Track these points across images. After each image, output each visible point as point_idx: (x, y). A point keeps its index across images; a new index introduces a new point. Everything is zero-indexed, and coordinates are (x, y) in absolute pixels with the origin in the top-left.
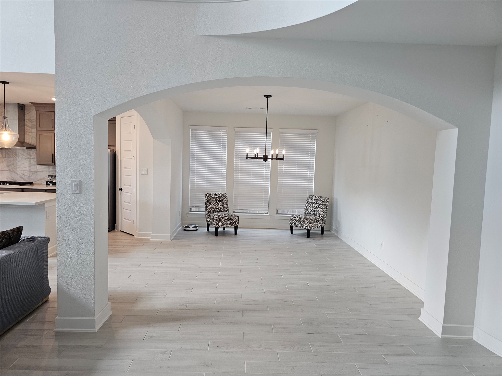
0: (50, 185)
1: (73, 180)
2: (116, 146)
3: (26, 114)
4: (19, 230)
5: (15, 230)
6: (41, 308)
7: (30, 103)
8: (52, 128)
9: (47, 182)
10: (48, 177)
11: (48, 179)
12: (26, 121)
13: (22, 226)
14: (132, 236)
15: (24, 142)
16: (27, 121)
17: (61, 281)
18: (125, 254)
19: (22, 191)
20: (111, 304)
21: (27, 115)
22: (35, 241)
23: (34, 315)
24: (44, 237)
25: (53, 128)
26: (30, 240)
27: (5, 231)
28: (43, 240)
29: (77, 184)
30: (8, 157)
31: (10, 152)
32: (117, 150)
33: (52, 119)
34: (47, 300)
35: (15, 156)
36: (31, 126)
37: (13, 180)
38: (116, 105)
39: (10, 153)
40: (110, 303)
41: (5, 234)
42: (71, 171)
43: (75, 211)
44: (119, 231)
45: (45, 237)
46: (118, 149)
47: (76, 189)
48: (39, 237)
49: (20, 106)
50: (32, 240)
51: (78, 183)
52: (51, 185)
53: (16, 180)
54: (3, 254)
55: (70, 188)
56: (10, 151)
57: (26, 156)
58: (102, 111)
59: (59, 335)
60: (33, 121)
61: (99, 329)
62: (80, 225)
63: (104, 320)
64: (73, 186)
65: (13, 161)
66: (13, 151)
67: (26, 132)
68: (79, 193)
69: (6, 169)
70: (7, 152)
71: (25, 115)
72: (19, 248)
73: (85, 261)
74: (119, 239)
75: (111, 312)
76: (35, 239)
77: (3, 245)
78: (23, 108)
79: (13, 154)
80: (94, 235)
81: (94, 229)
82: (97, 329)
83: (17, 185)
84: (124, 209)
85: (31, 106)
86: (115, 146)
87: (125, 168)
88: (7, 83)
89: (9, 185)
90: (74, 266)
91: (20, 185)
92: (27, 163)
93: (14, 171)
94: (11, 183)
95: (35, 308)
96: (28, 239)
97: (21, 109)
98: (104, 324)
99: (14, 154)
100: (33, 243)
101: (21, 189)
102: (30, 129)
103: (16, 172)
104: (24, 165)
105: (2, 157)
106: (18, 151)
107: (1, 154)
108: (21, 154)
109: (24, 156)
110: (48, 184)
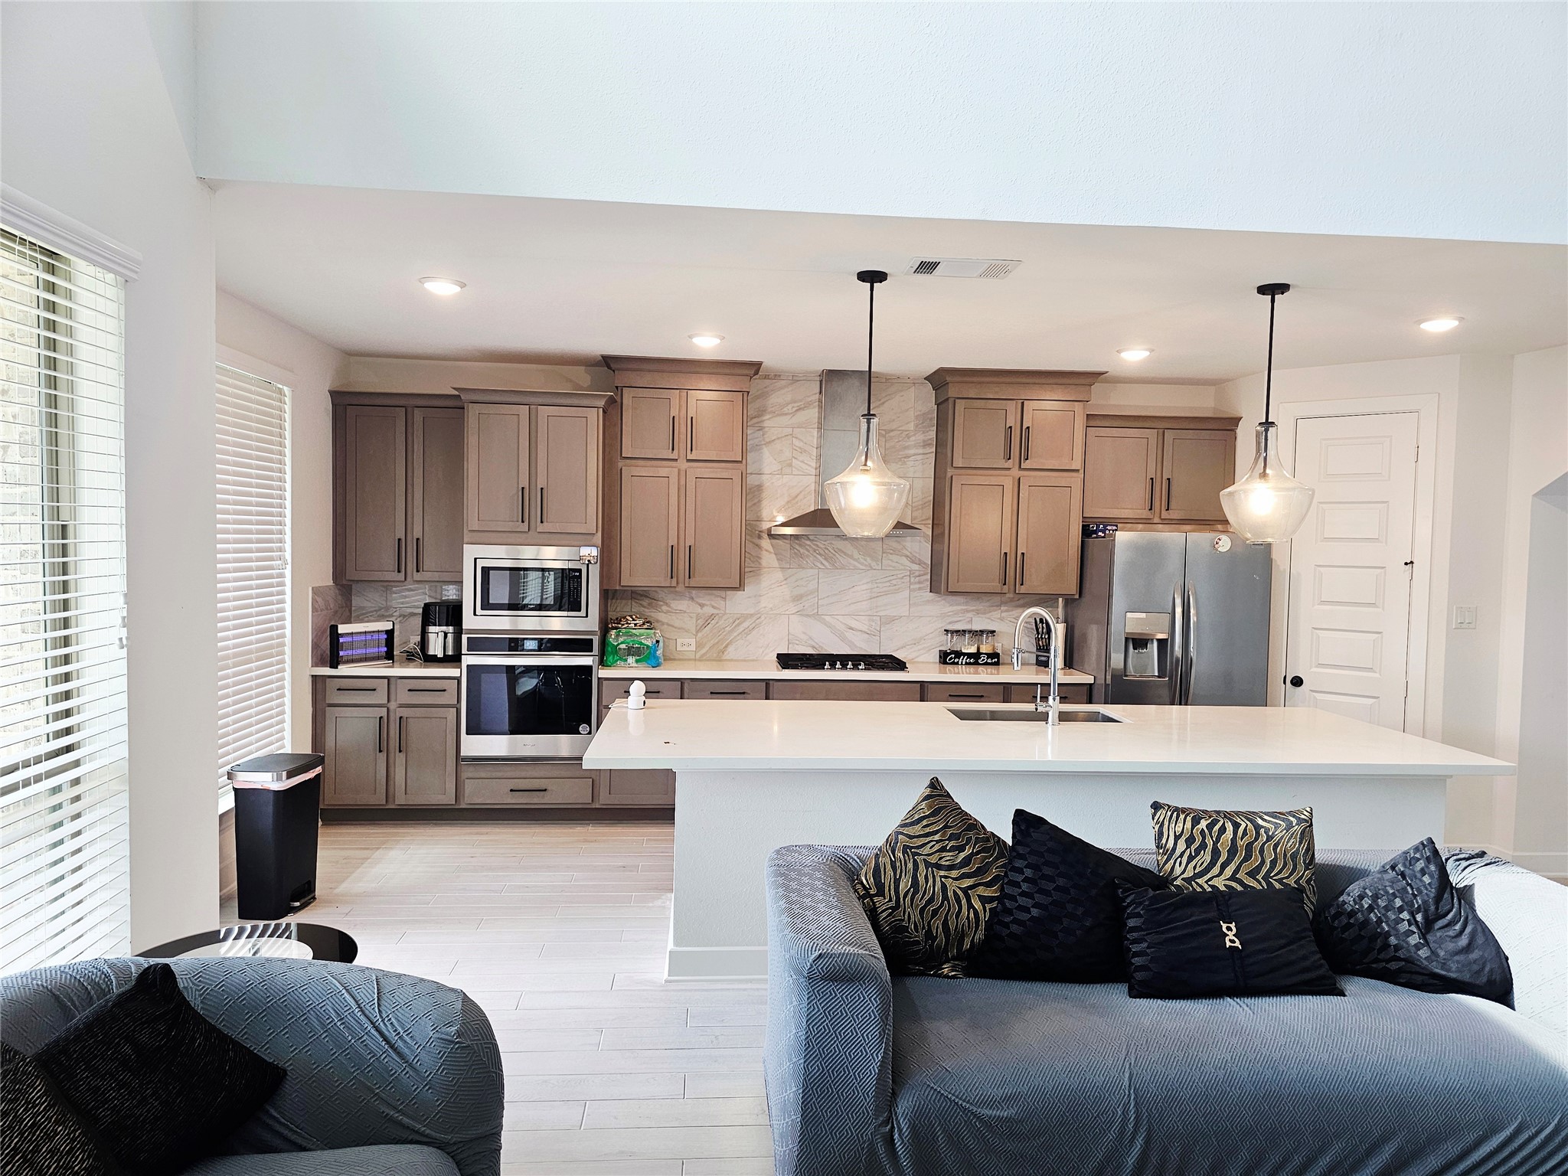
0: (957, 663)
9: (944, 655)
11: (950, 644)
30: (801, 567)
31: (808, 548)
35: (824, 561)
37: (813, 647)
39: (807, 553)
52: (962, 664)
53: (822, 648)
56: (808, 542)
57: (862, 560)
60: (892, 434)
65: (814, 579)
66: (817, 546)
69: (792, 608)
70: (797, 547)
79: (818, 556)
92: (865, 587)
93: (817, 616)
99: (820, 554)
103: (824, 619)
104: (854, 592)
105: (778, 566)
106: (833, 542)
107: (776, 554)
108: (845, 554)
109: (855, 560)
110: (949, 660)
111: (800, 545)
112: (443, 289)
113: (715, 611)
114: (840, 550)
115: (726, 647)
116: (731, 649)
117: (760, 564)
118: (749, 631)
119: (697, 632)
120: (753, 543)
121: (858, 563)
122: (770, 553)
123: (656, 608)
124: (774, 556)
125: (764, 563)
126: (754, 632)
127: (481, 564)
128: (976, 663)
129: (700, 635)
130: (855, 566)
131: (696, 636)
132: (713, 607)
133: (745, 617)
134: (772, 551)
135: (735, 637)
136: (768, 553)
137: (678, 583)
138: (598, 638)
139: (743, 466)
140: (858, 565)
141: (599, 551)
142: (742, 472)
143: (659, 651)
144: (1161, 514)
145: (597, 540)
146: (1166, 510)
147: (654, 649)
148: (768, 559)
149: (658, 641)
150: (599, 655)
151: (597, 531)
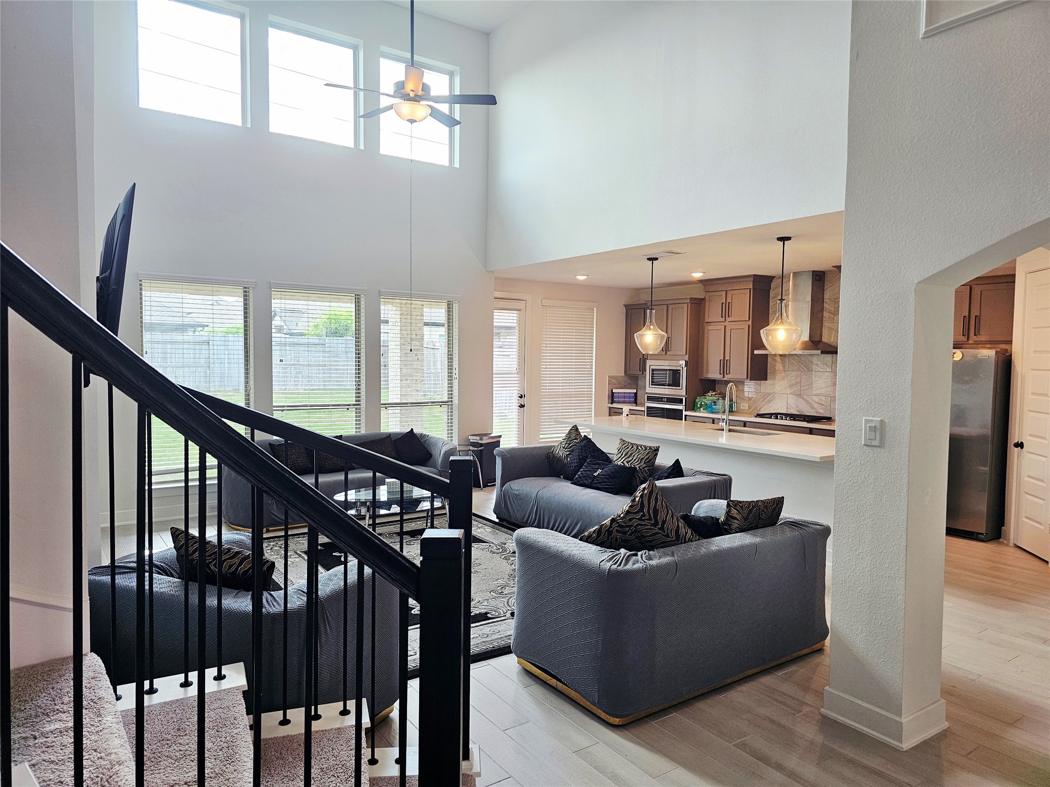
1: (868, 418)
2: (1012, 341)
3: (826, 289)
4: (779, 503)
5: (770, 502)
6: (808, 660)
7: (832, 267)
12: (826, 303)
13: (783, 497)
14: (1045, 564)
15: (820, 341)
16: (828, 301)
17: (837, 618)
18: (1014, 602)
19: (810, 434)
20: (947, 704)
22: (802, 528)
23: (793, 668)
24: (819, 525)
26: (794, 524)
27: (754, 501)
28: (816, 530)
29: (875, 427)
30: (793, 370)
31: (797, 360)
32: (1015, 352)
34: (820, 648)
35: (804, 368)
36: (833, 310)
37: (798, 411)
38: (969, 255)
39: (796, 363)
40: (944, 701)
41: (754, 507)
42: (865, 400)
43: (869, 482)
44: (1012, 544)
45: (822, 525)
46: (1018, 348)
47: (873, 438)
48: (811, 524)
49: (816, 275)
50: (798, 527)
51: (878, 426)
53: (803, 411)
54: (745, 540)
55: (862, 433)
56: (796, 358)
57: (822, 367)
58: (935, 272)
59: (828, 725)
61: (910, 747)
62: (878, 513)
63: (927, 734)
64: (867, 430)
65: (799, 377)
66: (801, 359)
67: (824, 322)
68: (879, 447)
69: (789, 391)
71: (824, 290)
72: (772, 536)
73: (886, 590)
74: (1005, 564)
75: (947, 723)
76: (803, 525)
77: (749, 525)
78: (821, 279)
80: (907, 539)
81: (907, 525)
82: (906, 745)
83: (804, 421)
84: (1026, 495)
85: (836, 272)
86: (1010, 342)
87: (1033, 394)
88: (789, 239)
89: (791, 420)
90: (863, 596)
91: (808, 422)
92: (823, 381)
93: (800, 395)
94: (793, 417)
95: (795, 655)
96: (790, 522)
97: (818, 280)
98: (925, 743)
99: (802, 364)
100: (798, 531)
101: (809, 429)
102: (833, 316)
103: (803, 397)
104: (818, 384)
105: (782, 369)
106: (808, 358)
107: (782, 364)
108: (814, 364)
109: (818, 367)
111: (793, 359)
112: (581, 278)
114: (812, 362)
115: (761, 408)
117: (773, 369)
118: (769, 401)
120: (772, 358)
124: (781, 365)
125: (777, 368)
126: (772, 402)
127: (652, 367)
129: (750, 402)
131: (748, 402)
132: (755, 389)
133: (769, 394)
134: (780, 362)
135: (765, 404)
136: (778, 363)
137: (724, 377)
138: (686, 398)
139: (750, 323)
140: (819, 369)
141: (686, 362)
142: (749, 326)
143: (715, 407)
144: (973, 338)
145: (687, 358)
146: (975, 335)
147: (711, 406)
148: (779, 366)
149: (714, 402)
150: (685, 405)
151: (686, 354)
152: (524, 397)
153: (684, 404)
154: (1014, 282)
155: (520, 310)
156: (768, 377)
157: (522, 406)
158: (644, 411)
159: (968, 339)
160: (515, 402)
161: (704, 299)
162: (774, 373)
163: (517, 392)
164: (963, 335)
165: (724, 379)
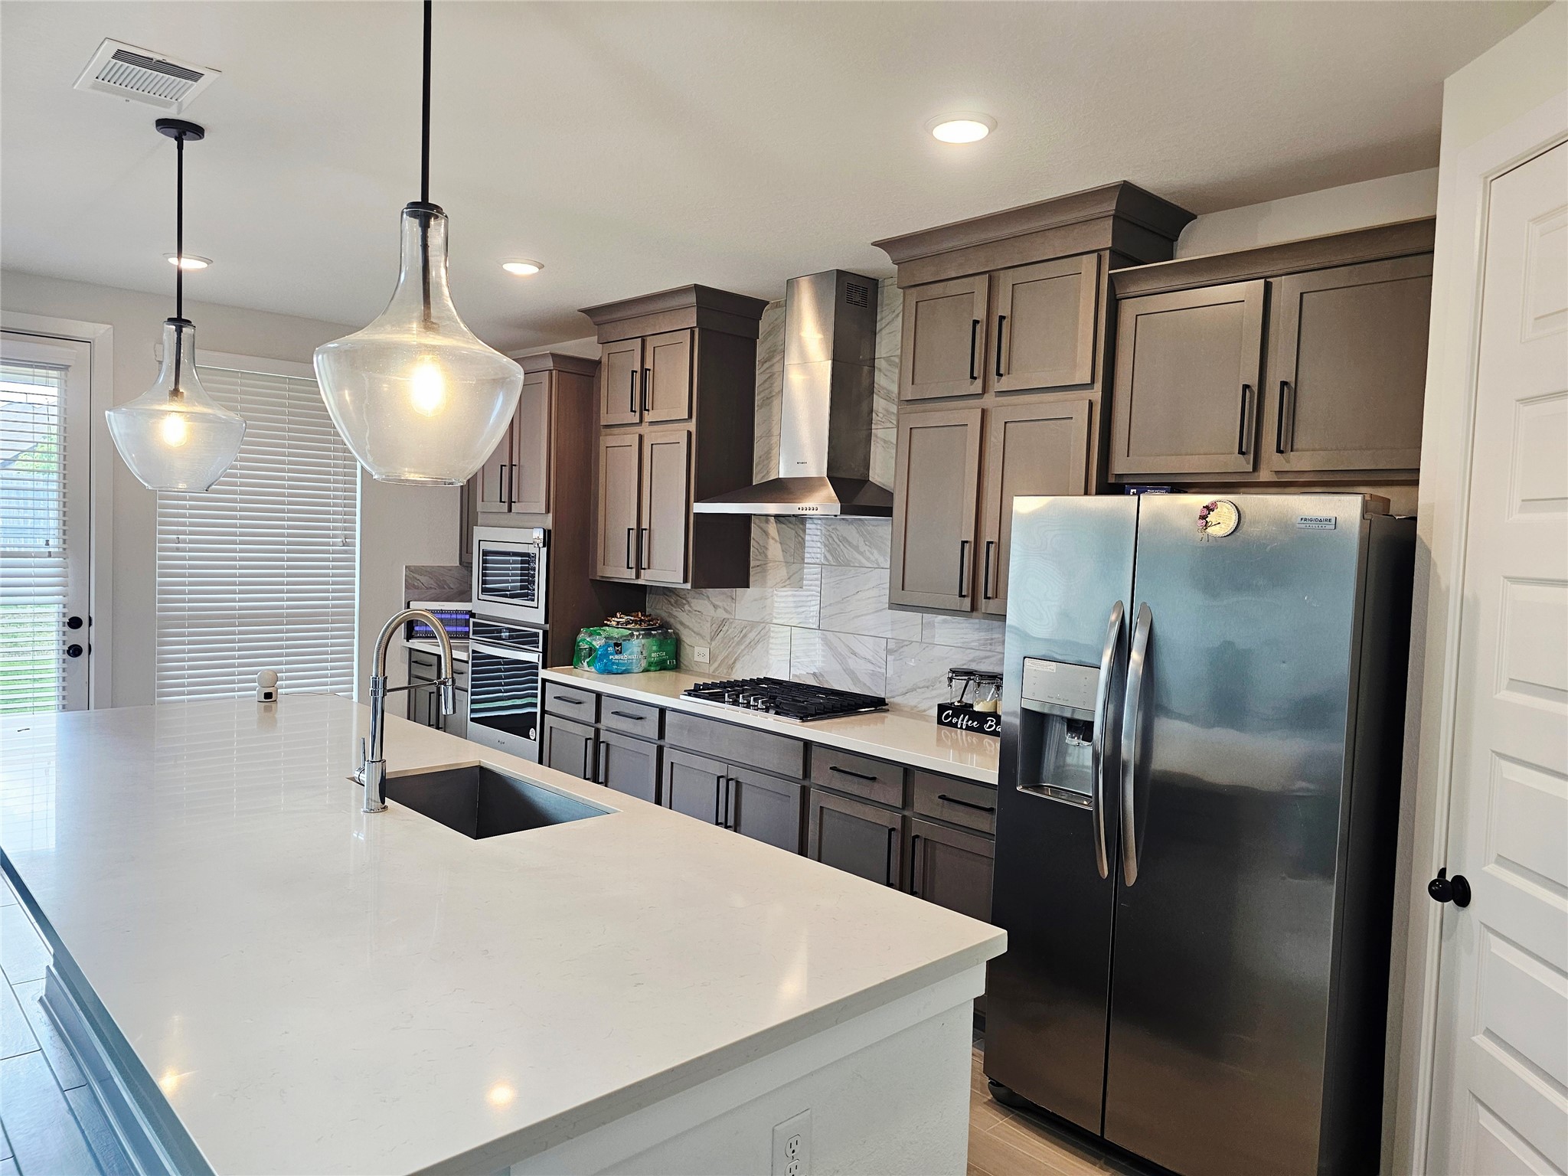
0: (955, 726)
3: (881, 330)
8: (973, 377)
9: (942, 708)
10: (950, 679)
11: (950, 694)
12: (880, 370)
15: (864, 481)
21: (884, 332)
25: (979, 382)
33: (976, 322)
35: (829, 555)
49: (851, 286)
52: (961, 728)
53: (826, 675)
57: (868, 553)
67: (873, 426)
69: (794, 618)
71: (876, 333)
78: (867, 301)
97: (858, 303)
99: (824, 544)
101: (801, 744)
103: (826, 637)
104: (859, 600)
105: (782, 559)
106: (838, 528)
108: (850, 543)
109: (861, 553)
110: (946, 718)
113: (726, 616)
114: (845, 538)
115: (734, 662)
116: (738, 665)
117: (766, 556)
118: (755, 644)
119: (712, 640)
120: (761, 528)
121: (863, 557)
122: (776, 541)
123: (680, 606)
124: (779, 545)
125: (770, 554)
126: (759, 646)
128: (980, 730)
129: (713, 644)
130: (860, 562)
131: (710, 645)
132: (725, 609)
133: (753, 625)
135: (742, 650)
136: (773, 541)
137: (638, 576)
138: (545, 633)
139: (692, 426)
140: (864, 561)
141: (547, 534)
142: (689, 434)
143: (617, 657)
144: (1272, 463)
145: (549, 522)
146: (1279, 451)
147: (606, 655)
148: (775, 550)
149: (617, 645)
150: (545, 652)
151: (548, 511)
152: (90, 625)
153: (540, 649)
154: (1432, 252)
155: (66, 368)
156: (752, 579)
157: (75, 651)
158: (467, 662)
159: (1256, 467)
160: (51, 639)
161: (599, 362)
162: (763, 568)
163: (54, 609)
164: (1241, 452)
165: (640, 582)
